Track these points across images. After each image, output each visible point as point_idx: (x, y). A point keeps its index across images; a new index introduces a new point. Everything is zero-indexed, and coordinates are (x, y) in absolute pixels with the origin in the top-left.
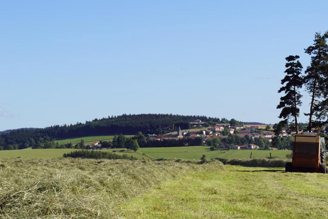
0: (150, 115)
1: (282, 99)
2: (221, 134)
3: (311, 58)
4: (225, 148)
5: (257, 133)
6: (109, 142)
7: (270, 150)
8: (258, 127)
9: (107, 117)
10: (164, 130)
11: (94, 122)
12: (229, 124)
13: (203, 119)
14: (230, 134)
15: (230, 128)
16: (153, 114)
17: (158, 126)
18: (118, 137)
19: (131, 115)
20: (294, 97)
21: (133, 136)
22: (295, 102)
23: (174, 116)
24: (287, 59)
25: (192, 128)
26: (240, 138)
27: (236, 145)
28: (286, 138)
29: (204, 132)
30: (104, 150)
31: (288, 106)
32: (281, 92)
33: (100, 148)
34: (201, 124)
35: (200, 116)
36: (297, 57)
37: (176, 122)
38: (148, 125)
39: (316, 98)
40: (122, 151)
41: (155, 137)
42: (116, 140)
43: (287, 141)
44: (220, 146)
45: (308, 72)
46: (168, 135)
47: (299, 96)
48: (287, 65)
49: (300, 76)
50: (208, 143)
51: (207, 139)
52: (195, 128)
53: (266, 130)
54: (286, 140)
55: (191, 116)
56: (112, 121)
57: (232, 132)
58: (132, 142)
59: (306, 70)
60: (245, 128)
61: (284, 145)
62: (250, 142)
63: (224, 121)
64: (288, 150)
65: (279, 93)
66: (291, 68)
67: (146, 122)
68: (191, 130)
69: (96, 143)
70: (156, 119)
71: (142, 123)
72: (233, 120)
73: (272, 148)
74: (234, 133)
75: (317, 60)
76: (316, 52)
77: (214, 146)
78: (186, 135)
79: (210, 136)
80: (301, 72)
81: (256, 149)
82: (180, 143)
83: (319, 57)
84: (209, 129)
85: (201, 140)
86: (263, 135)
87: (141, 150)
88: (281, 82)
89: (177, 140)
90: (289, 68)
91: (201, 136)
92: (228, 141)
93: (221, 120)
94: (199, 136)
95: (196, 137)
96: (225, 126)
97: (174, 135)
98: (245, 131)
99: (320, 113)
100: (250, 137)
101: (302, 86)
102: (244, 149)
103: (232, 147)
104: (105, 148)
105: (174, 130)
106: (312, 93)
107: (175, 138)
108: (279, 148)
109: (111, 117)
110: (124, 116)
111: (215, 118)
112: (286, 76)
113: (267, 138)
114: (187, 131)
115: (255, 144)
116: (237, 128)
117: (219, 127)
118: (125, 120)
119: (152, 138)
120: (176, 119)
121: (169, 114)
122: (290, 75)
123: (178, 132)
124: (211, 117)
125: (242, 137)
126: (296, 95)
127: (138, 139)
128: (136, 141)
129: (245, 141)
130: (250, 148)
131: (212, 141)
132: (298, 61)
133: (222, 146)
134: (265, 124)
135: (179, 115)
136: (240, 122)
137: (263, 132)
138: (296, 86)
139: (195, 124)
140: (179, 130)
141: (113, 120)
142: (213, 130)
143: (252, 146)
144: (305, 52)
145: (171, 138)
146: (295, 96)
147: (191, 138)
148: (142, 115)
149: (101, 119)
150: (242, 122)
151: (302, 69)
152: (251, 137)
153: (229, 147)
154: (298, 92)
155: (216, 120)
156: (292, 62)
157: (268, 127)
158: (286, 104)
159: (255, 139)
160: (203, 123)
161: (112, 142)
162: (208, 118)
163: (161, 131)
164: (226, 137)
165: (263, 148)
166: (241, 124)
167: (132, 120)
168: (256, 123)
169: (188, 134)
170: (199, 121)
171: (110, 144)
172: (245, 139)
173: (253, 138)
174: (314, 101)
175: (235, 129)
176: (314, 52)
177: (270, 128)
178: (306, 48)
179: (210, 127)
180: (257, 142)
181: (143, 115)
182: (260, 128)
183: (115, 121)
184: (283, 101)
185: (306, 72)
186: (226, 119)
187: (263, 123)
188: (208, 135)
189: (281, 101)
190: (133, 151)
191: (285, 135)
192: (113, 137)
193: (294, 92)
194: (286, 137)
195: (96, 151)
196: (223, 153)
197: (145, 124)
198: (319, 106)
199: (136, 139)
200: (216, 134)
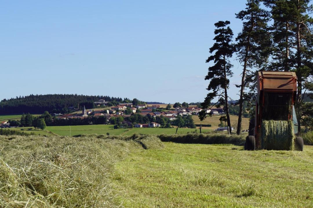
0: (56, 95)
1: (210, 69)
2: (124, 113)
3: (243, 24)
4: (128, 126)
5: (158, 112)
6: (18, 121)
7: (171, 128)
8: (160, 106)
9: (15, 98)
10: (70, 110)
11: (3, 102)
12: (132, 104)
13: (107, 98)
14: (133, 113)
15: (133, 107)
16: (59, 94)
17: (63, 106)
18: (26, 116)
19: (38, 95)
20: (224, 67)
21: (40, 115)
22: (225, 72)
23: (79, 96)
24: (216, 24)
25: (96, 107)
26: (142, 117)
27: (138, 123)
28: (186, 117)
29: (108, 111)
30: (13, 129)
31: (217, 77)
32: (209, 62)
33: (9, 127)
34: (104, 104)
35: (103, 96)
36: (228, 23)
37: (81, 102)
38: (54, 105)
39: (248, 68)
40: (30, 129)
41: (61, 116)
42: (24, 119)
43: (187, 120)
44: (123, 124)
45: (239, 39)
46: (73, 114)
47: (230, 66)
48: (216, 32)
49: (230, 43)
50: (112, 122)
51: (111, 118)
52: (99, 107)
53: (167, 109)
54: (186, 118)
55: (95, 96)
56: (20, 102)
57: (134, 111)
58: (40, 121)
59: (237, 38)
60: (147, 107)
61: (184, 124)
62: (152, 120)
63: (126, 100)
64: (188, 128)
65: (207, 63)
66: (220, 35)
67: (52, 102)
68: (95, 110)
69: (5, 122)
70: (62, 99)
71: (48, 103)
72: (135, 100)
73: (173, 126)
74: (137, 112)
75: (249, 26)
76: (248, 17)
77: (117, 125)
78: (91, 114)
79: (114, 115)
80: (232, 39)
81: (157, 127)
82: (85, 122)
83: (251, 22)
84: (112, 109)
85: (105, 118)
86: (164, 114)
87: (47, 129)
88: (209, 50)
89: (82, 119)
90: (218, 34)
91: (105, 115)
92: (131, 120)
93: (123, 100)
94: (103, 115)
95: (100, 116)
96: (128, 105)
97: (79, 114)
98: (147, 110)
99: (254, 85)
100: (151, 116)
101: (232, 55)
102: (146, 127)
103: (135, 125)
104: (14, 127)
105: (79, 109)
106: (244, 62)
107: (81, 117)
108: (180, 126)
109: (18, 97)
110: (32, 96)
111: (118, 98)
112: (215, 43)
113: (168, 116)
114: (92, 110)
115: (157, 122)
116: (140, 107)
117: (122, 106)
118: (32, 101)
119: (58, 117)
120: (80, 99)
121: (74, 95)
122: (219, 43)
123: (83, 111)
124: (114, 97)
125: (145, 116)
126: (226, 65)
127: (45, 118)
128: (43, 120)
129: (147, 119)
130: (152, 126)
131: (115, 120)
132: (228, 27)
133: (125, 124)
134: (165, 103)
135: (83, 95)
136: (142, 102)
137: (164, 111)
138: (226, 54)
139: (99, 104)
140: (84, 109)
141: (21, 100)
142: (116, 109)
143: (154, 124)
144: (236, 17)
145: (76, 117)
146: (224, 65)
147: (96, 117)
148: (48, 95)
149: (9, 99)
150: (144, 102)
151: (233, 36)
152: (153, 116)
153: (132, 126)
154: (228, 62)
155: (119, 100)
156: (221, 28)
157: (169, 106)
158: (215, 75)
159: (157, 117)
160: (106, 102)
161: (20, 121)
162: (111, 98)
163: (67, 110)
164: (129, 116)
165: (164, 126)
166: (143, 103)
167: (39, 100)
168: (156, 102)
169: (92, 113)
170: (103, 101)
171: (18, 123)
172: (147, 118)
173: (155, 117)
174: (246, 72)
175: (137, 108)
176: (246, 17)
177: (171, 107)
178: (237, 13)
179: (113, 107)
180: (159, 120)
181: (50, 95)
182: (161, 107)
183: (23, 101)
184: (212, 71)
185: (237, 39)
186: (129, 99)
187: (163, 103)
188: (112, 114)
189: (209, 71)
190: (40, 129)
191: (185, 114)
192: (20, 116)
193: (223, 62)
194: (186, 115)
195: (5, 130)
196: (126, 131)
197: (52, 104)
198: (252, 77)
199: (43, 118)
200: (119, 113)
